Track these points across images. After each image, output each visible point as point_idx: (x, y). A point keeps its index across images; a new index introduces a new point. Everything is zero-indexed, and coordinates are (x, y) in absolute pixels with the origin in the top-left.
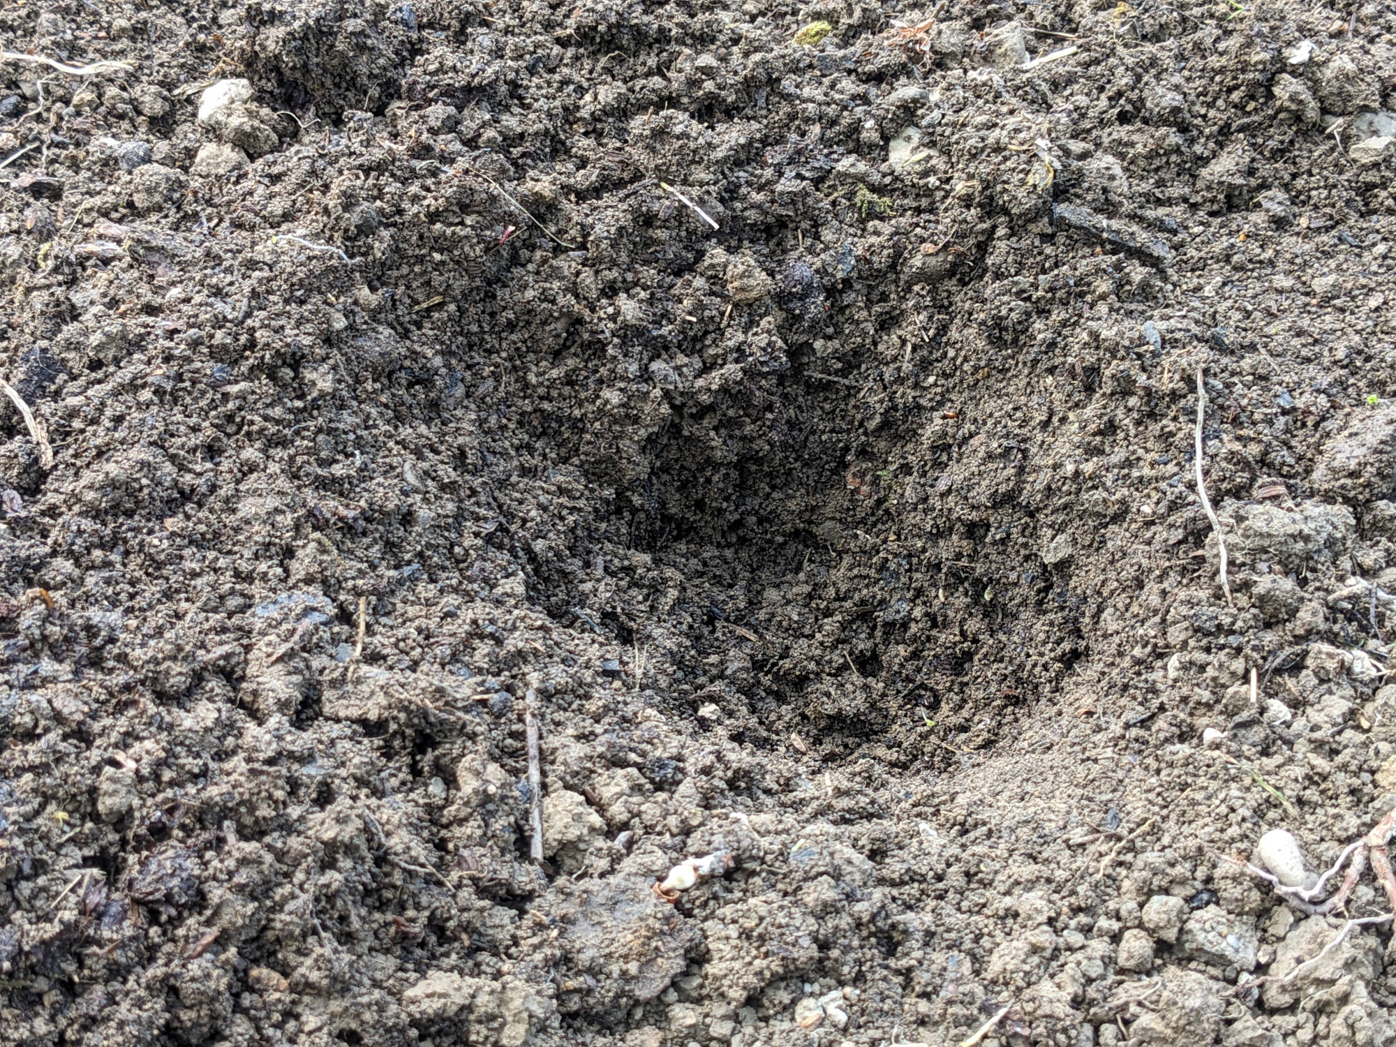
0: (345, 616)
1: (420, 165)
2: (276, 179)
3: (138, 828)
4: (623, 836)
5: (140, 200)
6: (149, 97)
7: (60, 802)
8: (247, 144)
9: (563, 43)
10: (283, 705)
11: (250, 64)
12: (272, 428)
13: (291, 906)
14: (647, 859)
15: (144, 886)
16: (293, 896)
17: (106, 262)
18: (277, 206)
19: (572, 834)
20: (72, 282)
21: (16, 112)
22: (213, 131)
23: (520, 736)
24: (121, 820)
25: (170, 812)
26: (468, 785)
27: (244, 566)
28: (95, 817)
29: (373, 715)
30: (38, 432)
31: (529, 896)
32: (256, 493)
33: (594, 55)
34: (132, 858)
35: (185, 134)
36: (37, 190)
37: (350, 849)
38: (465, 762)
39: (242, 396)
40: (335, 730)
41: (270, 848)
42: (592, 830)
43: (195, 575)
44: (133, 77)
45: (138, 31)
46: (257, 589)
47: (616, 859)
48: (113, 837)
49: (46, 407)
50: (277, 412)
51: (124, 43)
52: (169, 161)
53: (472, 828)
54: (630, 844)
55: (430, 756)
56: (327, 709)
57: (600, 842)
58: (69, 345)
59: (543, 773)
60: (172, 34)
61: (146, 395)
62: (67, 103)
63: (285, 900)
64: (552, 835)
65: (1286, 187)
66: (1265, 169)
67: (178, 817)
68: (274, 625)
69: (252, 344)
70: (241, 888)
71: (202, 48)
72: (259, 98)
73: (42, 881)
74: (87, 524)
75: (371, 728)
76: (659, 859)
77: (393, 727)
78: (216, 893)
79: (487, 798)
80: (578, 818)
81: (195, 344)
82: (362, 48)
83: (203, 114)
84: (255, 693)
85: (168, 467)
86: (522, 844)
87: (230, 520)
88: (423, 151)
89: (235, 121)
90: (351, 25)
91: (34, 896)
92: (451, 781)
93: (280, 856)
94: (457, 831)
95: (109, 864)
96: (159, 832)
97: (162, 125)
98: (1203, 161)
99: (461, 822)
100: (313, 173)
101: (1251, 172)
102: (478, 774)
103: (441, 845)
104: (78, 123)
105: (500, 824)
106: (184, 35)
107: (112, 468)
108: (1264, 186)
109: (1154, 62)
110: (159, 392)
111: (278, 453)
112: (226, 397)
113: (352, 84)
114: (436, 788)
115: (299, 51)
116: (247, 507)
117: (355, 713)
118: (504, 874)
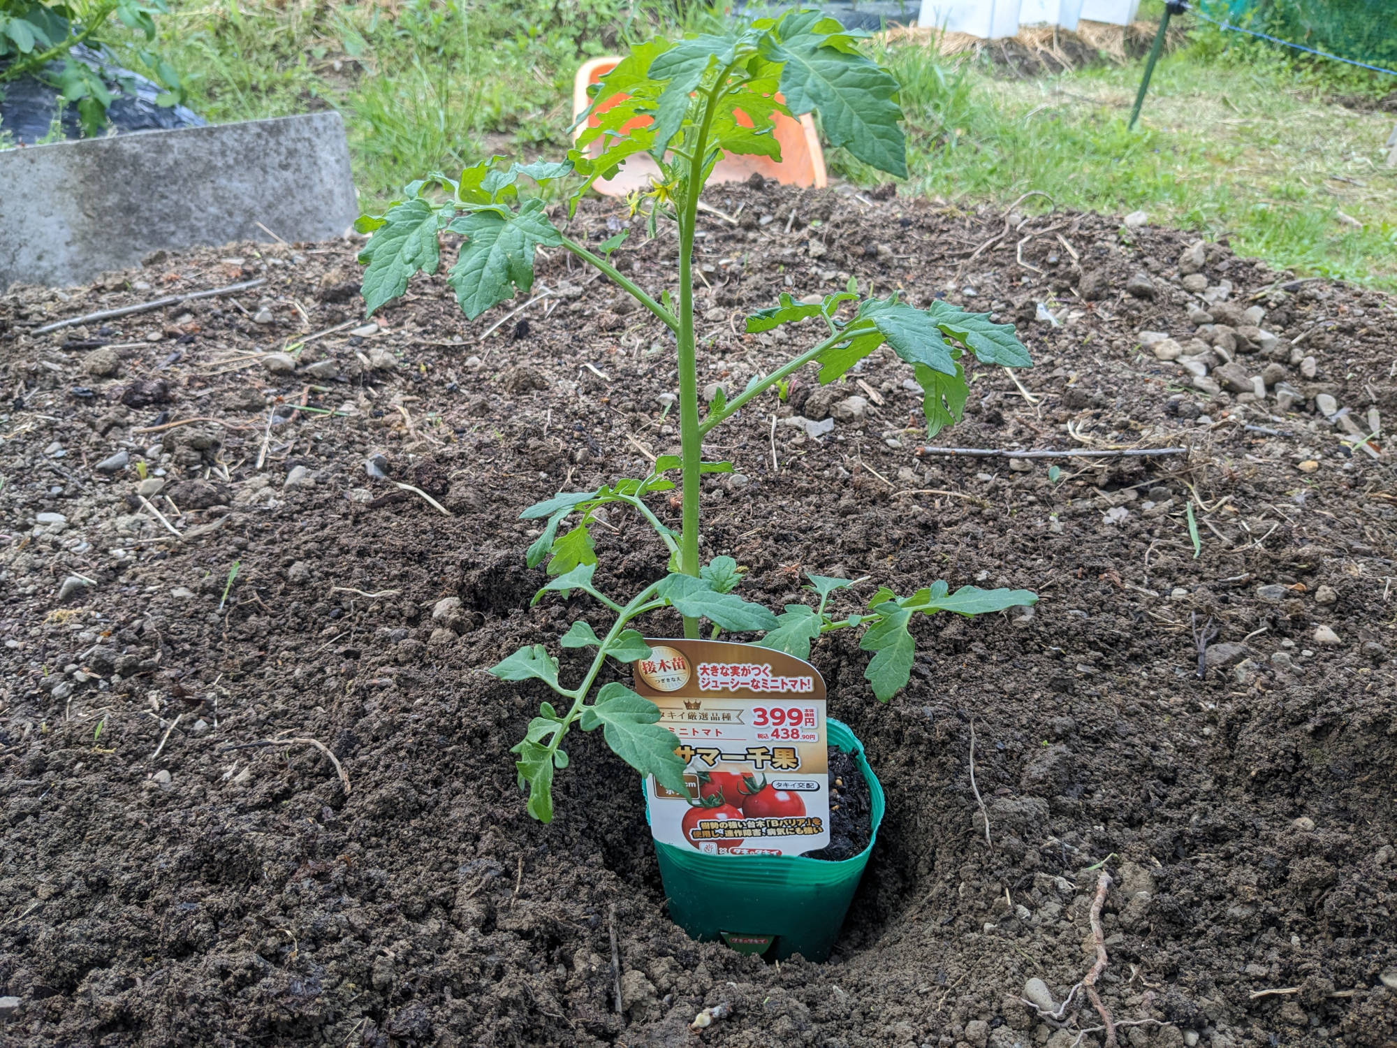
0: (507, 873)
1: (548, 635)
2: (472, 644)
3: (395, 992)
4: (667, 997)
5: (401, 657)
6: (407, 607)
7: (352, 979)
8: (458, 628)
9: (618, 577)
10: (475, 922)
11: (460, 590)
12: (469, 771)
13: (482, 1038)
14: (682, 1010)
15: (398, 1027)
16: (484, 1032)
17: (382, 688)
18: (473, 657)
19: (639, 996)
20: (364, 699)
21: (339, 617)
22: (441, 622)
23: (606, 940)
24: (385, 988)
25: (414, 982)
26: (580, 966)
27: (453, 846)
28: (370, 987)
29: (525, 927)
30: (343, 775)
31: (615, 1035)
32: (460, 805)
33: (633, 583)
34: (391, 1011)
35: (426, 625)
36: (347, 654)
37: (515, 1003)
38: (578, 953)
39: (454, 753)
40: (505, 936)
41: (470, 1003)
42: (650, 993)
43: (426, 851)
44: (399, 598)
45: (403, 576)
46: (460, 858)
47: (664, 1011)
48: (380, 999)
49: (349, 762)
50: (472, 761)
51: (396, 582)
52: (417, 637)
53: (583, 993)
54: (671, 1002)
55: (558, 950)
56: (499, 924)
57: (654, 1002)
58: (364, 729)
59: (621, 962)
60: (421, 577)
61: (402, 753)
62: (365, 610)
63: (479, 1034)
64: (628, 997)
65: (983, 641)
66: (972, 632)
67: (418, 986)
68: (470, 877)
69: (460, 725)
70: (454, 1027)
71: (435, 584)
72: (464, 606)
73: (339, 1025)
74: (368, 823)
75: (523, 934)
76: (689, 1010)
77: (537, 933)
78: (440, 1031)
79: (591, 974)
80: (641, 986)
81: (430, 725)
82: (517, 580)
83: (435, 614)
84: (460, 915)
85: (413, 792)
86: (610, 1004)
87: (446, 820)
88: (549, 628)
89: (452, 617)
90: (513, 568)
91: (334, 1035)
92: (570, 966)
93: (476, 1008)
94: (574, 995)
95: (377, 1015)
96: (407, 995)
97: (414, 621)
98: (941, 629)
99: (576, 989)
100: (492, 640)
101: (964, 634)
102: (586, 960)
103: (564, 1004)
104: (370, 621)
105: (597, 990)
106: (427, 578)
107: (383, 792)
108: (972, 640)
109: (910, 581)
110: (409, 752)
111: (472, 784)
112: (445, 754)
113: (512, 597)
114: (561, 970)
115: (486, 581)
116: (455, 814)
117: (515, 926)
118: (602, 1020)
